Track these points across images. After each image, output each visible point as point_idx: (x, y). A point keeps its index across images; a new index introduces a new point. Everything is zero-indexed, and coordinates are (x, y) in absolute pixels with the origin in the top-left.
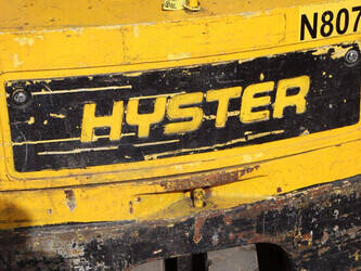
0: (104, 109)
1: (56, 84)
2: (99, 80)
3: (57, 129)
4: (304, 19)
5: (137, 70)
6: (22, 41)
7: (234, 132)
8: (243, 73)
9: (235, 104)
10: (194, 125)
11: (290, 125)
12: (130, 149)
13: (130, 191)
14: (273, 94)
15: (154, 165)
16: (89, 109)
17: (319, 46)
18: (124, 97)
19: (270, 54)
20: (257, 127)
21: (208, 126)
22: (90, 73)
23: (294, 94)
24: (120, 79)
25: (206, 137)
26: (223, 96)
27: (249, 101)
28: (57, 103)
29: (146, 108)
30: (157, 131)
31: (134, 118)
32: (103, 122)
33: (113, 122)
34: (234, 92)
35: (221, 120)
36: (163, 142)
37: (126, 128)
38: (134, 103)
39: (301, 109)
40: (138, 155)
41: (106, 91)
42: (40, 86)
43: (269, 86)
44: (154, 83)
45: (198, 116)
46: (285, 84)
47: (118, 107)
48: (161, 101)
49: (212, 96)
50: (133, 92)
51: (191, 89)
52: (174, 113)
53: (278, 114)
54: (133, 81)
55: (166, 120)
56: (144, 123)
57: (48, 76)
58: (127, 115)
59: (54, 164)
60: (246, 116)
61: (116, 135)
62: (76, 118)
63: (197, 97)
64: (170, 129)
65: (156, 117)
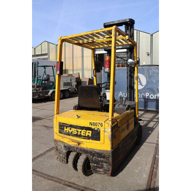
0: (66, 128)
1: (63, 123)
3: (62, 129)
4: (90, 123)
5: (70, 124)
7: (80, 136)
8: (82, 128)
9: (81, 132)
10: (76, 133)
11: (88, 138)
12: (69, 134)
13: (68, 140)
14: (86, 132)
15: (71, 137)
16: (65, 127)
17: (93, 127)
18: (68, 127)
19: (85, 126)
20: (84, 136)
21: (77, 134)
22: (65, 123)
23: (89, 133)
24: (68, 125)
25: (77, 135)
26: (79, 130)
27: (82, 132)
28: (62, 126)
29: (70, 129)
31: (69, 130)
33: (67, 130)
34: (81, 130)
35: (79, 134)
37: (68, 131)
38: (69, 128)
39: (90, 136)
40: (69, 135)
43: (85, 131)
44: (71, 126)
46: (88, 131)
47: (68, 128)
48: (72, 129)
49: (78, 130)
50: (69, 127)
51: (75, 128)
52: (74, 131)
53: (87, 135)
54: (69, 125)
55: (72, 132)
57: (62, 122)
58: (68, 129)
60: (82, 134)
63: (76, 129)
64: (73, 133)
65: (71, 131)
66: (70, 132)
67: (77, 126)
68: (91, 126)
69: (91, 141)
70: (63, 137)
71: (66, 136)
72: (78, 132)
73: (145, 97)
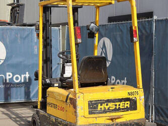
0: (101, 105)
1: (95, 101)
2: (101, 100)
3: (95, 108)
4: (128, 93)
5: (106, 99)
6: (91, 94)
7: (119, 110)
8: (121, 100)
9: (119, 105)
10: (114, 108)
11: (127, 109)
13: (105, 118)
15: (108, 114)
16: (99, 105)
17: (131, 97)
19: (124, 97)
20: (123, 109)
22: (100, 99)
23: (127, 104)
26: (118, 104)
27: (121, 105)
28: (95, 104)
29: (107, 105)
30: (109, 109)
31: (105, 106)
32: (101, 107)
33: (102, 107)
34: (119, 103)
36: (109, 111)
37: (104, 108)
38: (105, 104)
39: (129, 107)
40: (106, 112)
41: (102, 102)
42: (92, 101)
43: (124, 103)
46: (126, 102)
47: (103, 105)
49: (116, 103)
50: (105, 102)
51: (113, 102)
53: (125, 107)
56: (107, 107)
58: (104, 106)
59: (94, 113)
60: (121, 107)
61: (103, 109)
63: (114, 104)
64: (110, 108)
65: (108, 106)
66: (107, 109)
68: (129, 97)
69: (130, 112)
70: (96, 118)
71: (101, 115)
72: (116, 105)
73: (6, 80)
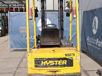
2: (43, 59)
3: (39, 63)
4: (66, 54)
5: (47, 58)
6: (36, 54)
7: (58, 66)
8: (59, 59)
9: (58, 62)
11: (64, 66)
12: (46, 66)
14: (62, 62)
16: (42, 61)
17: (68, 57)
18: (46, 60)
19: (62, 57)
20: (60, 65)
21: (55, 65)
22: (42, 58)
23: (65, 62)
25: (54, 66)
26: (56, 61)
27: (59, 62)
29: (48, 62)
30: (49, 64)
31: (47, 63)
32: (43, 63)
33: (45, 63)
34: (58, 61)
37: (46, 64)
38: (47, 61)
39: (66, 64)
40: (47, 67)
41: (44, 60)
42: (37, 59)
43: (62, 61)
44: (49, 59)
45: (54, 63)
46: (64, 61)
47: (45, 61)
48: (50, 61)
49: (55, 61)
50: (47, 60)
52: (51, 63)
53: (63, 64)
54: (47, 59)
55: (50, 63)
57: (38, 58)
58: (46, 62)
60: (59, 64)
61: (45, 64)
62: (41, 62)
63: (53, 61)
64: (50, 64)
66: (48, 65)
67: (55, 58)
68: (66, 57)
69: (66, 68)
70: (40, 70)
71: (43, 68)
72: (55, 63)
